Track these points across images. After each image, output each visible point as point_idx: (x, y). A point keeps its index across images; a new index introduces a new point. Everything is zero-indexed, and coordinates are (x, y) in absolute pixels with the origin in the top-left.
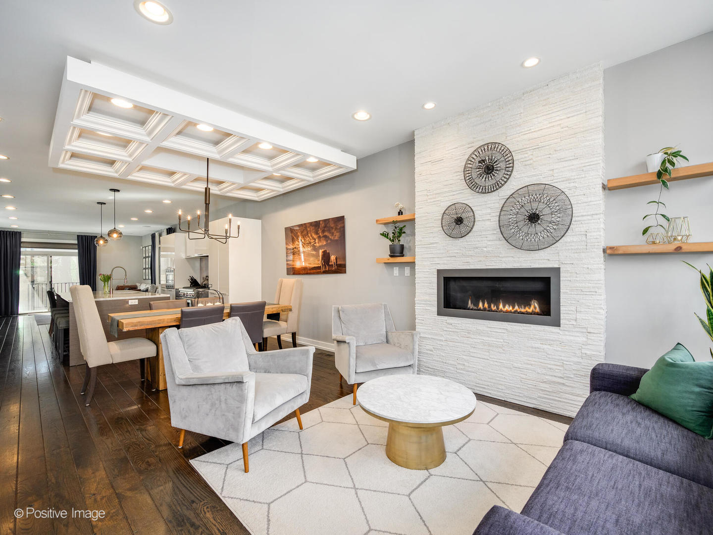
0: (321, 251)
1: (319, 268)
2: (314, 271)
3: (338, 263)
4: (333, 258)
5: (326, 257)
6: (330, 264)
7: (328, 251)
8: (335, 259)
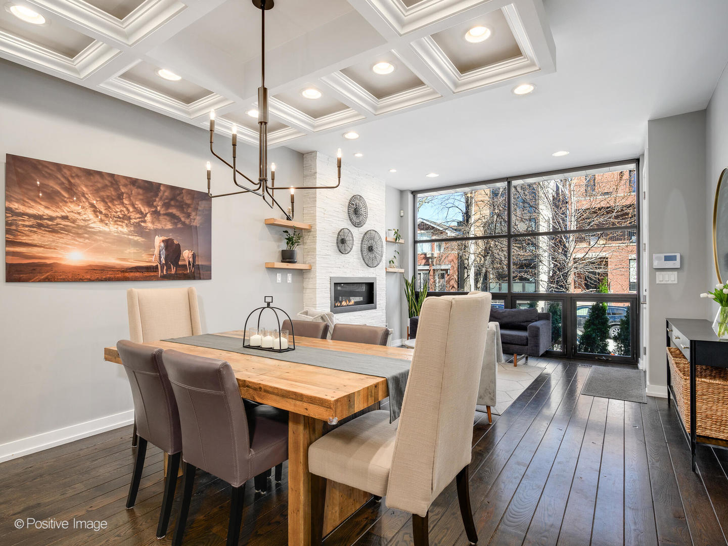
0: (158, 241)
1: (155, 269)
2: (137, 274)
3: (197, 263)
4: (186, 254)
5: (172, 251)
6: (180, 263)
7: (176, 242)
8: (190, 256)
